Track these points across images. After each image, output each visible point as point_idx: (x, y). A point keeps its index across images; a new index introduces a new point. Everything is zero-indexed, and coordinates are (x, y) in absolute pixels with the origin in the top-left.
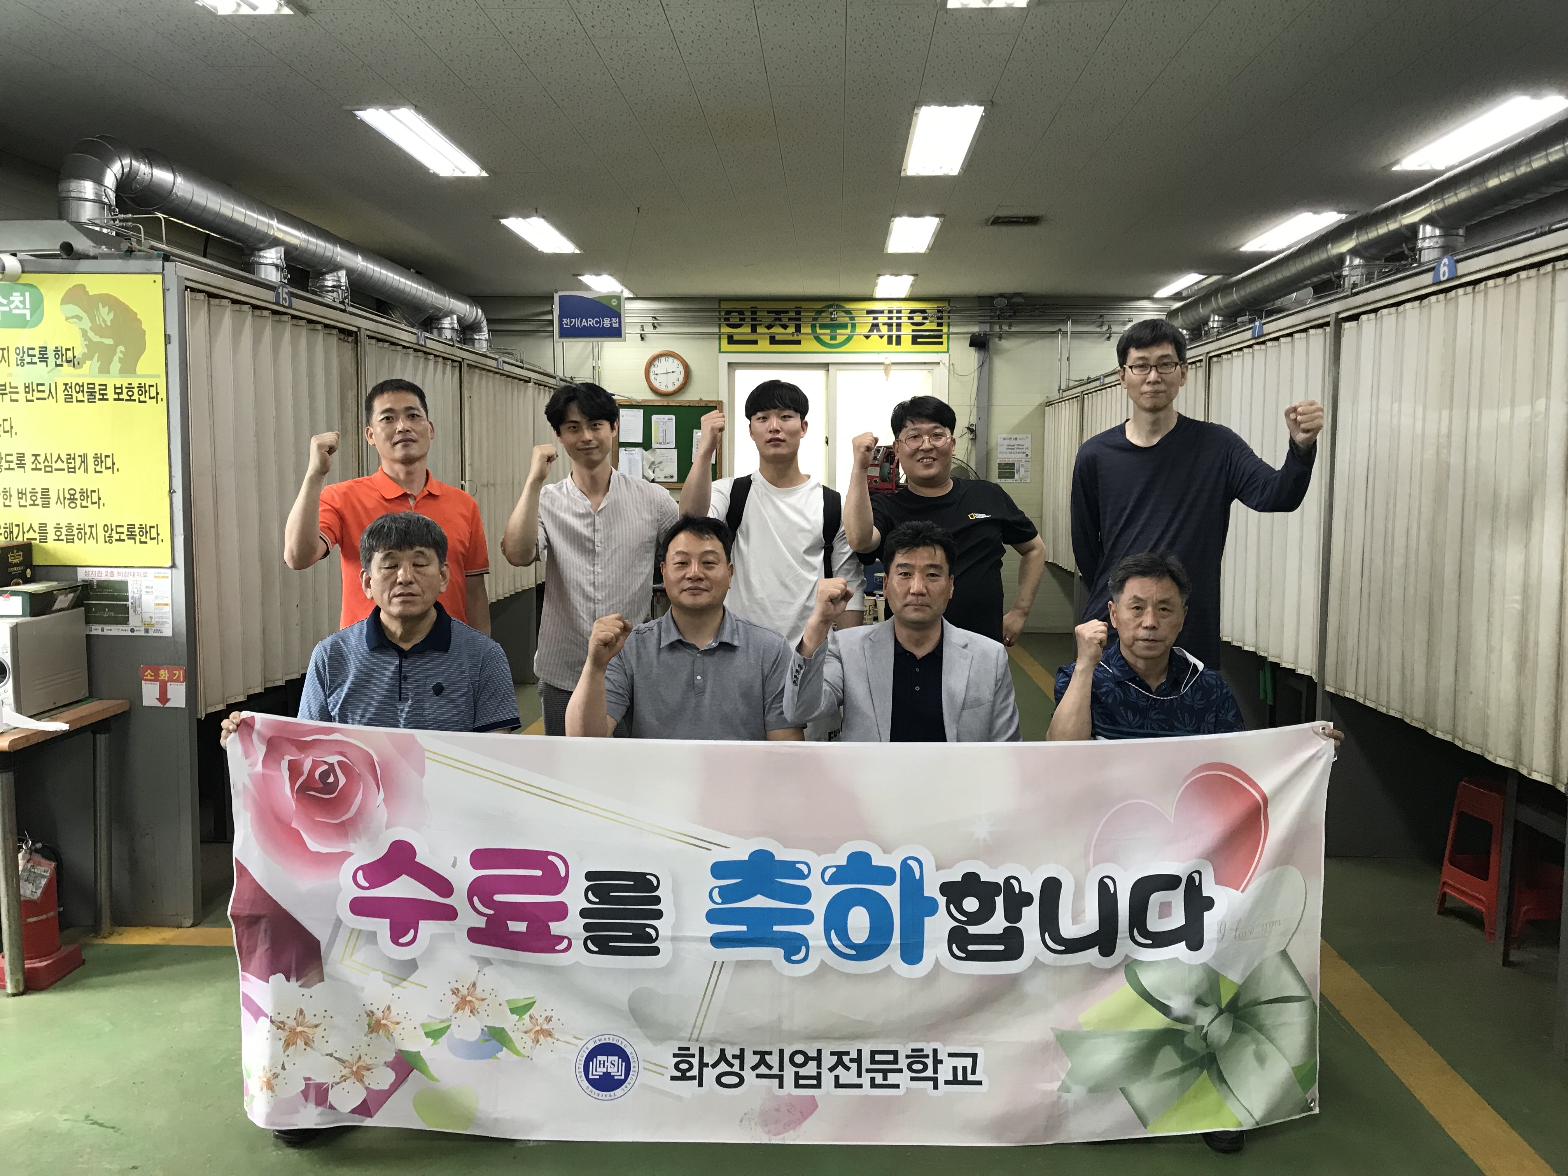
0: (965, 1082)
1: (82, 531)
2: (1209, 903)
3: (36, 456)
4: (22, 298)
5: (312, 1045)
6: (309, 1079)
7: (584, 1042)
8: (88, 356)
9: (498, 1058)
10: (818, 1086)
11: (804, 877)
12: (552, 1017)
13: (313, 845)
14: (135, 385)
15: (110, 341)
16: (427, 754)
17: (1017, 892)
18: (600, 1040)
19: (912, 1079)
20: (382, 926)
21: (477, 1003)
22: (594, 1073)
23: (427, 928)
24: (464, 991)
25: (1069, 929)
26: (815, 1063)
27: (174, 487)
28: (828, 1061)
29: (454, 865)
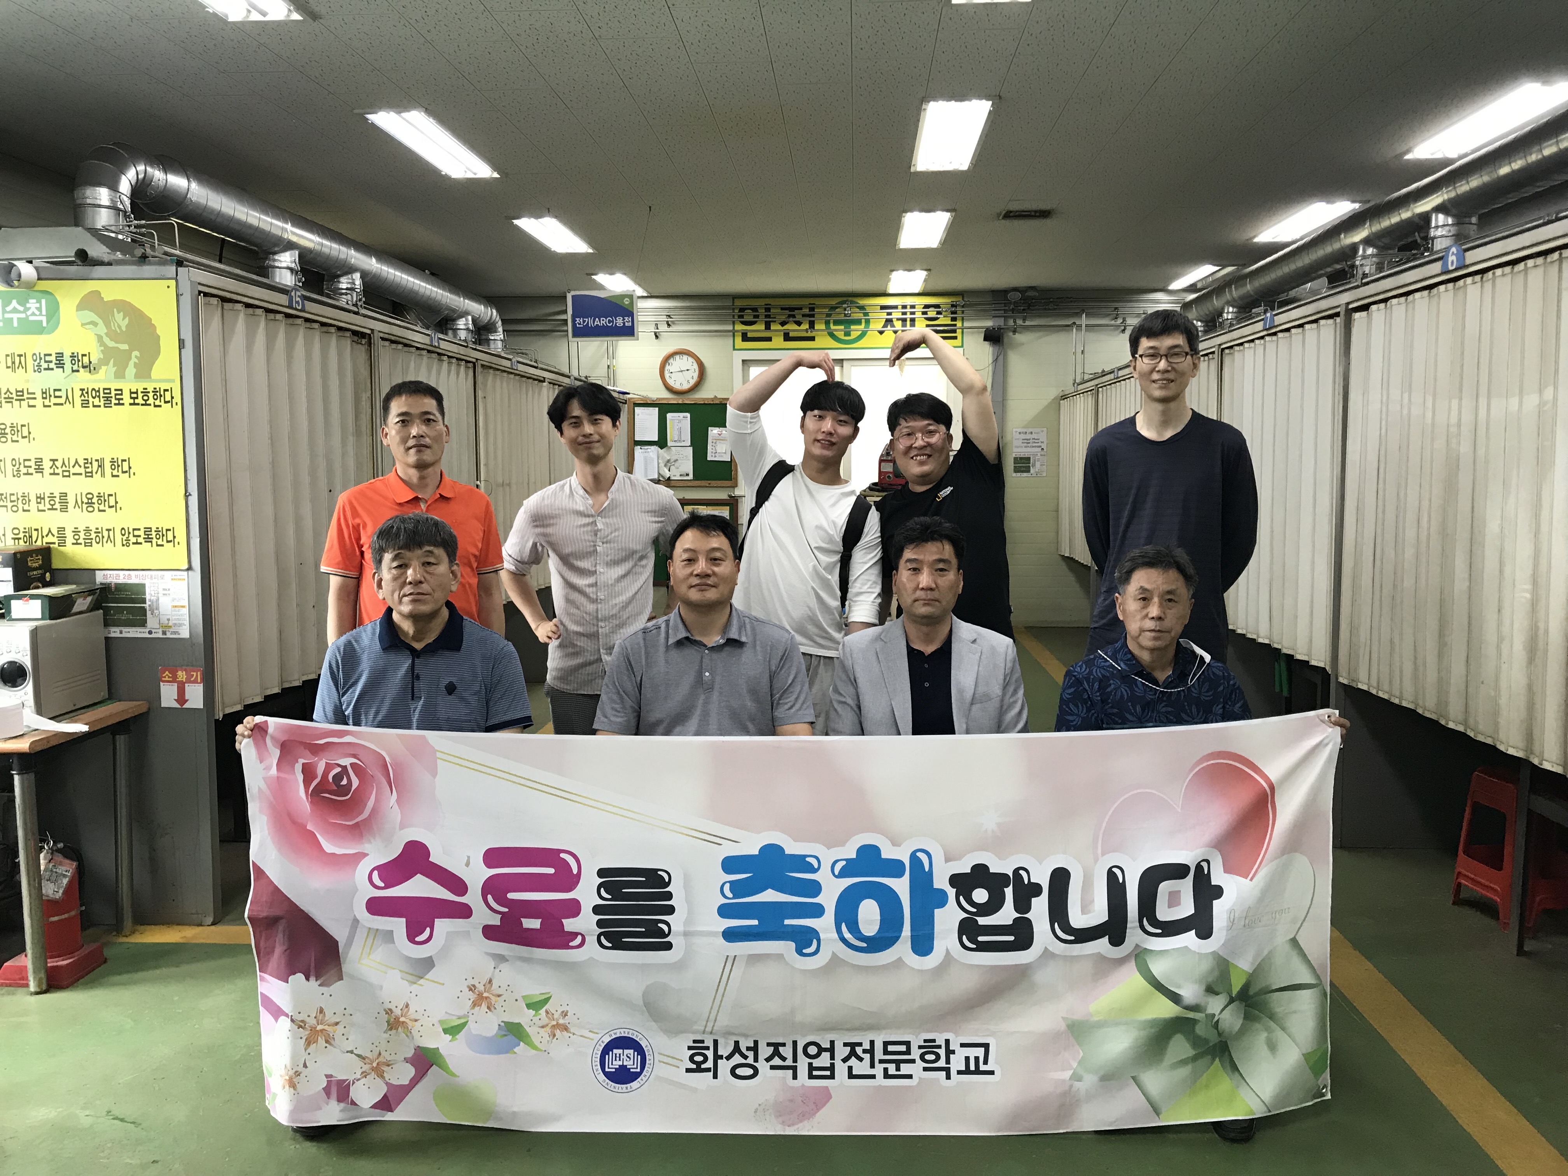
0: (977, 1072)
1: (100, 535)
2: (1218, 892)
3: (54, 460)
4: (38, 305)
5: (332, 1042)
6: (331, 1076)
7: (600, 1036)
8: (104, 362)
9: (515, 1053)
10: (832, 1077)
11: (815, 871)
12: (567, 1012)
13: (328, 847)
14: (150, 389)
15: (125, 347)
16: (439, 755)
17: (1026, 882)
18: (615, 1034)
19: (925, 1069)
20: (398, 925)
21: (493, 999)
22: (610, 1066)
23: (442, 926)
24: (480, 988)
25: (1078, 919)
26: (828, 1054)
27: (190, 490)
28: (842, 1052)
29: (467, 864)
